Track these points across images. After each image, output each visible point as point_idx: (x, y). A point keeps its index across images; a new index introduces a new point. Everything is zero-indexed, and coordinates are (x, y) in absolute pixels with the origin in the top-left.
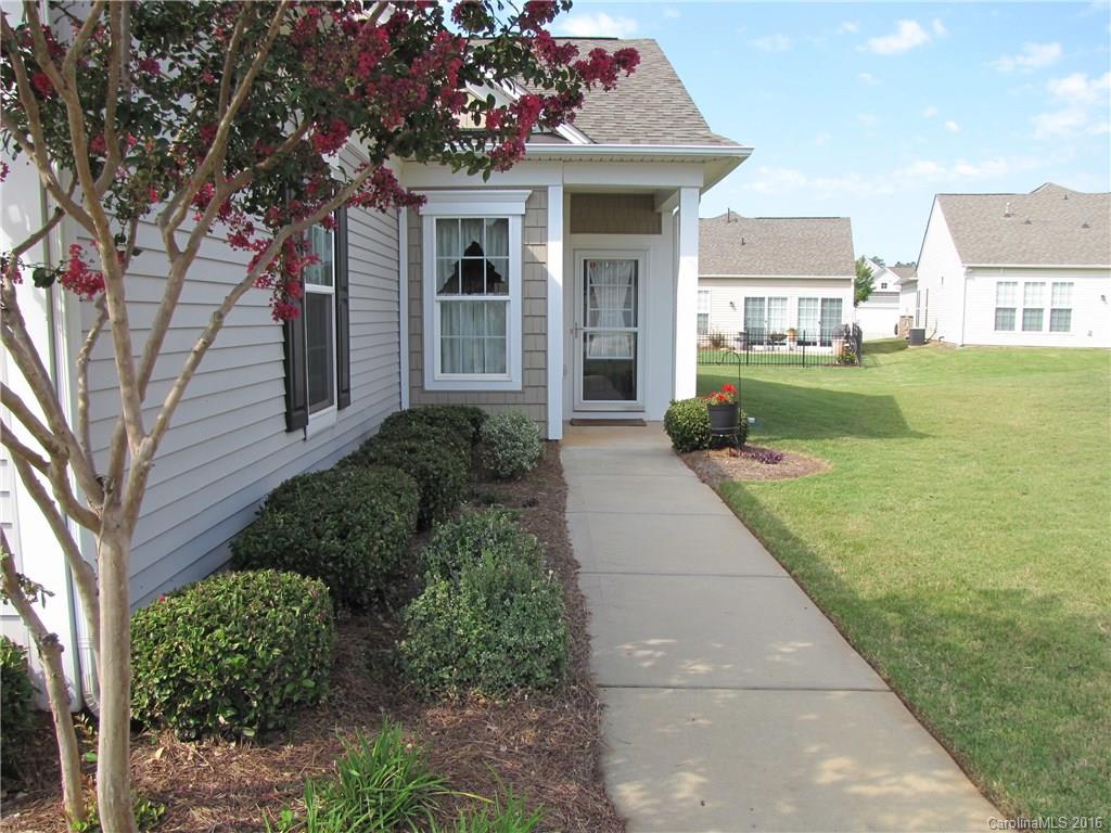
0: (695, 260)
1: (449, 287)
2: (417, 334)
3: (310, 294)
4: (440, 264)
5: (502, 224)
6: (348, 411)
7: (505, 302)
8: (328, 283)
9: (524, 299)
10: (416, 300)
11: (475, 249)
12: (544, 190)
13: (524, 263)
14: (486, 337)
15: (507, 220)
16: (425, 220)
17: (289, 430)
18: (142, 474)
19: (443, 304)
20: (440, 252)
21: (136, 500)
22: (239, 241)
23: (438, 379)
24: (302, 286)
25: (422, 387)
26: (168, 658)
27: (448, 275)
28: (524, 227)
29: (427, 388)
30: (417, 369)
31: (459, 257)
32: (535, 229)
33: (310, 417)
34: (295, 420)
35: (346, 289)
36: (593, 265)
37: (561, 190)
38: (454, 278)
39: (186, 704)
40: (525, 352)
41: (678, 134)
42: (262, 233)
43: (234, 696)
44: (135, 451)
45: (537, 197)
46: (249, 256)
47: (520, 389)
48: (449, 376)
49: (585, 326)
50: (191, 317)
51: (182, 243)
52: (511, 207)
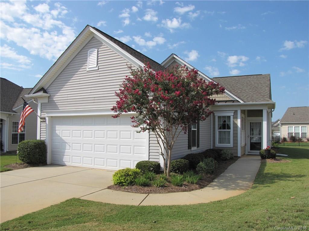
0: (266, 122)
1: (220, 128)
2: (214, 137)
3: (193, 130)
4: (218, 124)
5: (229, 117)
6: (199, 148)
7: (230, 131)
8: (196, 128)
9: (233, 130)
10: (214, 130)
11: (225, 121)
12: (237, 111)
13: (233, 124)
14: (227, 137)
15: (230, 116)
16: (216, 117)
17: (188, 149)
18: (173, 145)
19: (219, 131)
20: (218, 122)
21: (172, 147)
22: (181, 126)
23: (218, 145)
24: (191, 129)
25: (215, 146)
26: (173, 165)
27: (220, 126)
28: (233, 118)
29: (216, 146)
30: (214, 143)
31: (222, 123)
32: (235, 117)
33: (192, 148)
34: (189, 147)
35: (199, 129)
36: (252, 123)
37: (240, 111)
38: (221, 127)
39: (174, 169)
40: (233, 140)
41: (262, 99)
42: (183, 125)
43: (178, 169)
44: (173, 143)
45: (236, 112)
46: (182, 128)
47: (232, 147)
48: (220, 144)
49: (250, 135)
50: (177, 133)
51: (176, 128)
52: (231, 114)
